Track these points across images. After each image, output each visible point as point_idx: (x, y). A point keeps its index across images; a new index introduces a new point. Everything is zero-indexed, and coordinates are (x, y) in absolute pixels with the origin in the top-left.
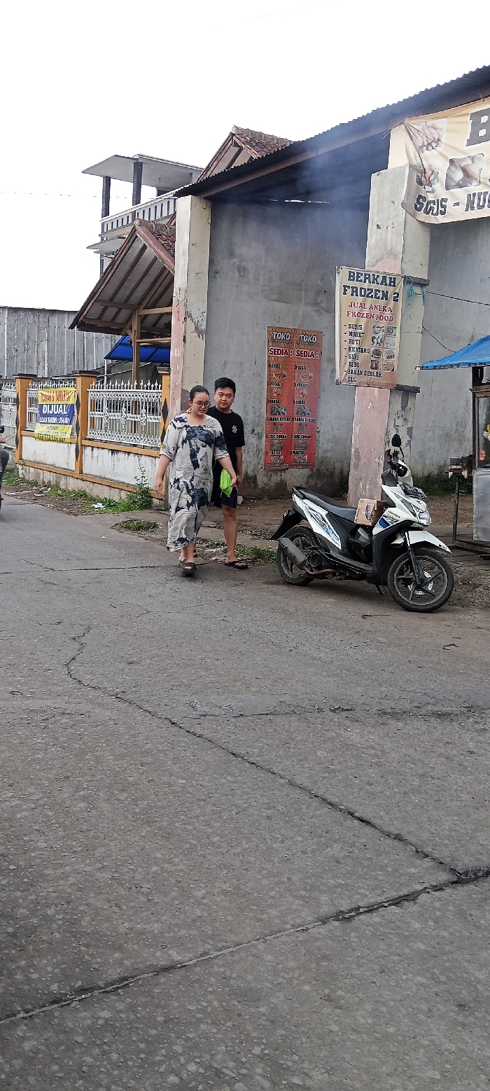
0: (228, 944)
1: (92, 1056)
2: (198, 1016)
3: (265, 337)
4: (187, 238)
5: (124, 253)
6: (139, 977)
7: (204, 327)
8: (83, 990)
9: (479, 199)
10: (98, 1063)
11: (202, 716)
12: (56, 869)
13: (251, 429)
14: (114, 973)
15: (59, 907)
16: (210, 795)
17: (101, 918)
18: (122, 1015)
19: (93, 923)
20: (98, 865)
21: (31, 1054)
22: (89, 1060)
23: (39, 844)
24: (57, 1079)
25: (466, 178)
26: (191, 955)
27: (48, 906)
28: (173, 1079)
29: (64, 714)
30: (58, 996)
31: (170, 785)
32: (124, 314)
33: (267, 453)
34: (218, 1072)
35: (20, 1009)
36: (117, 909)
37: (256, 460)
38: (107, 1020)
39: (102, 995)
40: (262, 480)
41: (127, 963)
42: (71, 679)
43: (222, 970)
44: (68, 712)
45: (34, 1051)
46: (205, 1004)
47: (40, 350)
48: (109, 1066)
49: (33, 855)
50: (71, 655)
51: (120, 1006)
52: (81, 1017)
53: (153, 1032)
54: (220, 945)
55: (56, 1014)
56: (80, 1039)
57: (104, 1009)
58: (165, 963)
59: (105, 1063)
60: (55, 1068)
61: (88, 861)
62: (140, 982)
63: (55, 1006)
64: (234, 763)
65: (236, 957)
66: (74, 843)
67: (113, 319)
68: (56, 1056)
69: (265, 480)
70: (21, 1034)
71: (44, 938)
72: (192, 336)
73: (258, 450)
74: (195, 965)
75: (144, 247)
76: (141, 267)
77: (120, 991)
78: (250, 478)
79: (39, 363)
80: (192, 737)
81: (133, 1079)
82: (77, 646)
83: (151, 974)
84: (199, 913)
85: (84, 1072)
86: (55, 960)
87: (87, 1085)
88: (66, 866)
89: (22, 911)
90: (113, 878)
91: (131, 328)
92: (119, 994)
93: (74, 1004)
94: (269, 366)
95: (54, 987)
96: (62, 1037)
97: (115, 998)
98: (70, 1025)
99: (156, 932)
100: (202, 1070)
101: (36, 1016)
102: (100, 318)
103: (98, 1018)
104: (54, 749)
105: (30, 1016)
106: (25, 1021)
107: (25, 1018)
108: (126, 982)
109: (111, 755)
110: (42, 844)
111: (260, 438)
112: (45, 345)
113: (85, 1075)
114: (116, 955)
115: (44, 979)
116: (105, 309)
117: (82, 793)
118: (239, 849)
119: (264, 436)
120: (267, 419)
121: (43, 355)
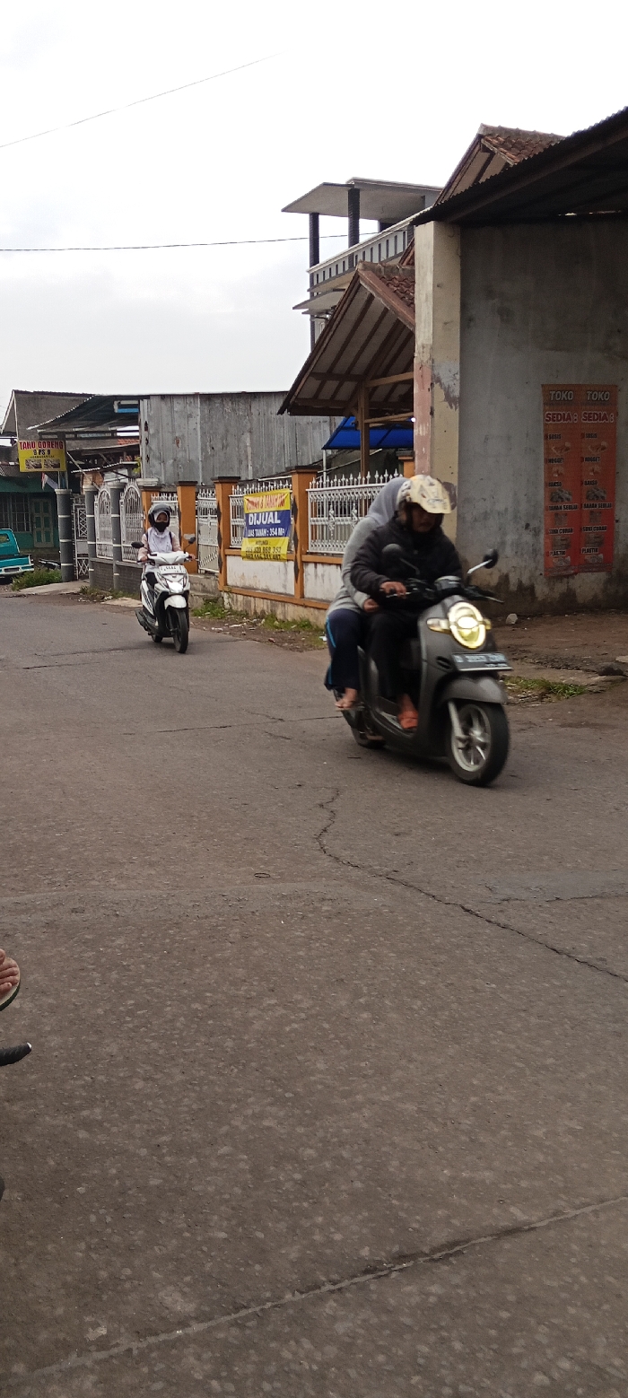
0: (588, 1200)
1: (427, 1344)
2: (564, 1295)
3: (539, 400)
4: (430, 279)
5: (344, 308)
6: (474, 1242)
7: (457, 393)
8: (402, 1257)
10: (436, 1354)
11: (504, 900)
12: (346, 1098)
13: (524, 524)
14: (441, 1236)
15: (356, 1147)
16: (532, 1004)
17: (413, 1162)
18: (461, 1292)
19: (404, 1169)
20: (398, 1094)
21: (347, 1339)
22: (425, 1349)
23: (318, 1065)
24: (386, 1373)
26: (541, 1214)
27: (341, 1144)
28: (539, 1378)
29: (324, 900)
30: (372, 1264)
31: (476, 991)
32: (349, 387)
33: (547, 554)
34: (600, 1371)
35: (324, 1279)
36: (432, 1153)
37: (533, 565)
38: (439, 1297)
39: (429, 1264)
40: (541, 590)
41: (455, 1222)
42: (324, 856)
43: (585, 1235)
44: (329, 897)
45: (351, 1335)
46: (569, 1280)
47: (241, 445)
48: (451, 1358)
49: (313, 1078)
50: (320, 826)
51: (456, 1280)
52: (407, 1292)
53: (505, 1315)
54: (577, 1202)
55: (372, 1287)
56: (407, 1321)
57: (433, 1283)
58: (505, 1223)
59: (446, 1354)
60: (381, 1358)
61: (384, 1088)
62: (478, 1248)
63: (369, 1276)
64: (558, 962)
65: (603, 1217)
66: (363, 1064)
67: (334, 396)
68: (381, 1343)
69: (546, 590)
70: (331, 1313)
71: (343, 1187)
72: (442, 406)
73: (534, 550)
74: (548, 1227)
75: (371, 298)
76: (367, 326)
77: (450, 1259)
78: (525, 589)
79: (240, 462)
80: (495, 927)
81: (489, 1378)
82: (327, 814)
83: (489, 1238)
84: (541, 1158)
85: (420, 1365)
86: (360, 1217)
87: (426, 1382)
88: (358, 1094)
89: (310, 1152)
90: (420, 1111)
91: (356, 406)
92: (451, 1263)
93: (394, 1275)
94: (546, 437)
95: (365, 1252)
96: (384, 1318)
97: (446, 1268)
98: (392, 1301)
99: (487, 1182)
100: (577, 1368)
101: (347, 1289)
102: (316, 397)
103: (428, 1294)
104: (318, 945)
105: (340, 1289)
106: (334, 1296)
107: (332, 1292)
108: (458, 1248)
109: (394, 952)
110: (321, 1066)
111: (537, 534)
112: (247, 439)
113: (421, 1369)
114: (440, 1212)
115: (349, 1241)
116: (322, 384)
117: (361, 1000)
118: (583, 1075)
119: (543, 531)
120: (546, 509)
121: (246, 451)
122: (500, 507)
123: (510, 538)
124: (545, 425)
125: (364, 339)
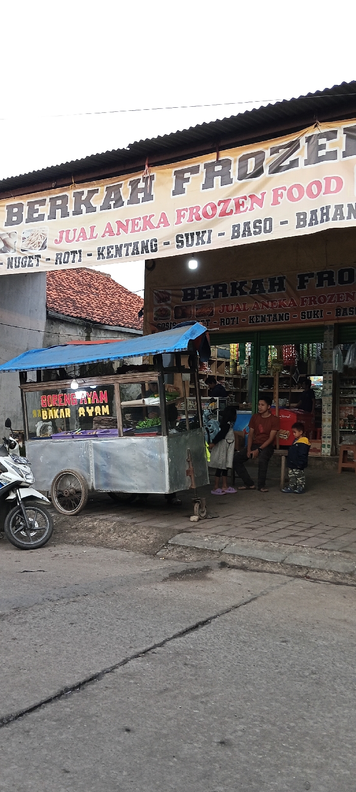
9: (16, 261)
25: (6, 247)
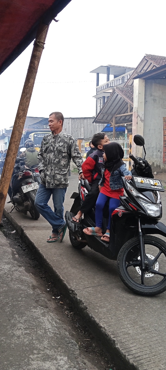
3: (162, 121)
4: (137, 92)
5: (111, 98)
7: (143, 119)
13: (158, 150)
32: (110, 117)
33: (164, 158)
37: (160, 160)
40: (162, 166)
47: (81, 131)
67: (106, 119)
69: (163, 166)
72: (139, 122)
73: (161, 157)
75: (118, 95)
76: (116, 102)
78: (158, 166)
79: (81, 135)
91: (112, 121)
94: (164, 129)
102: (102, 119)
111: (161, 153)
112: (82, 129)
116: (104, 116)
119: (163, 152)
120: (164, 147)
121: (82, 132)
122: (152, 146)
123: (155, 154)
124: (163, 126)
125: (115, 105)
